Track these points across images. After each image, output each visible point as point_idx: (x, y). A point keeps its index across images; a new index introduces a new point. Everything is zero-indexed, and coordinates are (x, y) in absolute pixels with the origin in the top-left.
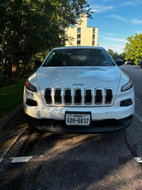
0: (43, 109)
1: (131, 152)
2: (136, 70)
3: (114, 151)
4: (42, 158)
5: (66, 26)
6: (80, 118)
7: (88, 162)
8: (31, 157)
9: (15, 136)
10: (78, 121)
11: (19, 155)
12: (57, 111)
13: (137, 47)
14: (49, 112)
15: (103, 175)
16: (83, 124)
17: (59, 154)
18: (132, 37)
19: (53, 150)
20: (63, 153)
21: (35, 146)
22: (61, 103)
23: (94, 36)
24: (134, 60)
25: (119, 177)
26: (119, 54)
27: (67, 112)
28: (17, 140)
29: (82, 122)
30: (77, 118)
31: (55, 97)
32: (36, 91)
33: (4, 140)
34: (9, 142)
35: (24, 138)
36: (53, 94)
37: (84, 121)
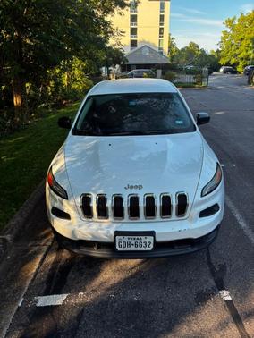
0: (80, 226)
1: (216, 282)
2: (240, 88)
3: (191, 281)
4: (82, 297)
5: (108, 10)
6: (138, 241)
7: (151, 304)
8: (65, 296)
9: (36, 253)
10: (136, 245)
11: (47, 293)
12: (101, 229)
13: (242, 39)
14: (89, 231)
15: (173, 326)
16: (143, 249)
17: (108, 289)
18: (233, 20)
19: (97, 281)
20: (113, 286)
21: (69, 275)
22: (107, 218)
23: (162, 18)
24: (237, 64)
25: (195, 328)
26: (209, 52)
27: (117, 233)
28: (41, 263)
29: (140, 245)
30: (133, 242)
31: (98, 208)
32: (67, 199)
33: (20, 262)
34: (29, 266)
35: (51, 258)
36: (94, 204)
37: (144, 245)
